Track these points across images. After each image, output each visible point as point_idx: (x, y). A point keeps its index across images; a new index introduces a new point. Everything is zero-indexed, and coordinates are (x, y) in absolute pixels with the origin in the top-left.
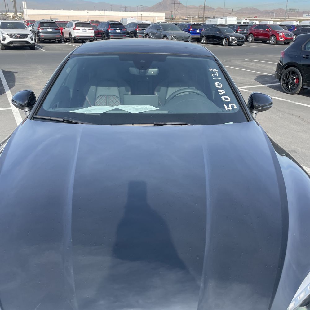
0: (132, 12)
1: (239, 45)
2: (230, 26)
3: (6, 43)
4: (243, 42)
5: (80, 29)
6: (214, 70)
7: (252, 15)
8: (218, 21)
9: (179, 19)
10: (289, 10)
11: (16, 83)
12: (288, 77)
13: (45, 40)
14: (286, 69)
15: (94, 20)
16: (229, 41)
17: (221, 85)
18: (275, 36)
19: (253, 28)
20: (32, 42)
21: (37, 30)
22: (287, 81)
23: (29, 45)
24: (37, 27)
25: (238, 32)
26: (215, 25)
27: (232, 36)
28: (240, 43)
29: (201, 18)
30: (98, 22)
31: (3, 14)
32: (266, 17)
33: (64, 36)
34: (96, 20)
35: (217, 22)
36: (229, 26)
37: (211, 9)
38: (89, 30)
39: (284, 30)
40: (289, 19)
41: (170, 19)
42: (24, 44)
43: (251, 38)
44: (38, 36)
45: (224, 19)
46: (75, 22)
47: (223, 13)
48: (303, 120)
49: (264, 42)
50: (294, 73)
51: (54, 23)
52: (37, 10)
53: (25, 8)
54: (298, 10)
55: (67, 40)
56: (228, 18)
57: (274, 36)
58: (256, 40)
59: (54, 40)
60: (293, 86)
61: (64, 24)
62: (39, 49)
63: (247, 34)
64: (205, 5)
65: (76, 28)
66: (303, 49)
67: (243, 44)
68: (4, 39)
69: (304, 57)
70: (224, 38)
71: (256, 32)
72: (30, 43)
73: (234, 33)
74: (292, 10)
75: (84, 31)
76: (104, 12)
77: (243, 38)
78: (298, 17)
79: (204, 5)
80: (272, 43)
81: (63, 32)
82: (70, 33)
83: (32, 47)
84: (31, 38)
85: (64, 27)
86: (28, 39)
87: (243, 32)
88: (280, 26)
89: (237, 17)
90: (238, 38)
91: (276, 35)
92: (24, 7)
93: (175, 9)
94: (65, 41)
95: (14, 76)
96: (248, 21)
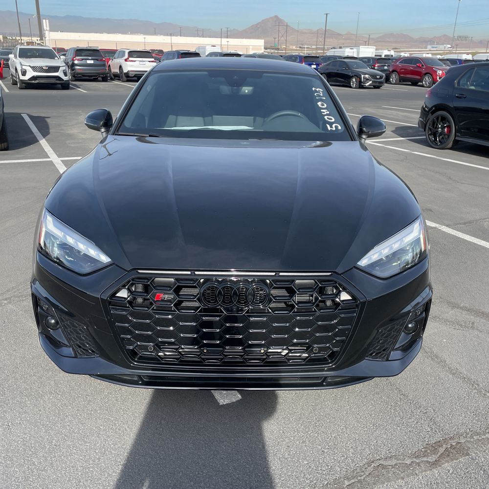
0: (213, 37)
1: (375, 87)
2: (364, 60)
3: (27, 79)
4: (381, 83)
5: (135, 61)
6: (318, 90)
7: (399, 45)
8: (346, 52)
9: (285, 49)
10: (458, 37)
11: (51, 131)
12: (437, 125)
13: (83, 76)
14: (433, 113)
15: (156, 49)
16: (360, 82)
17: (325, 105)
18: (431, 75)
19: (397, 63)
20: (65, 78)
21: (71, 62)
22: (435, 130)
23: (60, 82)
24: (72, 56)
25: (376, 68)
26: (340, 57)
27: (365, 74)
28: (377, 84)
29: (320, 49)
30: (161, 52)
31: (13, 39)
32: (423, 48)
33: (111, 71)
34: (158, 49)
35: (344, 53)
36: (362, 59)
37: (337, 35)
38: (149, 61)
39: (444, 67)
40: (457, 52)
41: (273, 49)
42: (53, 81)
43: (394, 78)
44: (73, 70)
45: (355, 50)
46: (129, 51)
47: (354, 42)
48: (450, 178)
49: (415, 83)
50: (444, 119)
51: (97, 51)
52: (66, 33)
53: (47, 30)
54: (472, 37)
55: (117, 77)
56: (361, 49)
57: (429, 75)
58: (402, 81)
59: (97, 76)
60: (443, 138)
61: (112, 53)
62: (75, 89)
63: (389, 71)
64: (327, 28)
65: (130, 59)
66: (456, 85)
67: (381, 86)
68: (24, 73)
69: (457, 97)
70: (353, 76)
71: (402, 69)
72: (63, 80)
73: (369, 70)
74: (463, 37)
75: (141, 63)
76: (170, 37)
77: (381, 77)
78: (472, 48)
79: (324, 29)
80: (426, 84)
81: (109, 66)
82: (120, 67)
83: (65, 86)
84: (64, 73)
85: (111, 58)
86: (59, 74)
87: (382, 68)
88: (439, 60)
89: (375, 47)
90: (373, 76)
91: (432, 73)
92: (45, 28)
93: (280, 34)
94: (112, 79)
95: (46, 122)
96: (392, 53)
